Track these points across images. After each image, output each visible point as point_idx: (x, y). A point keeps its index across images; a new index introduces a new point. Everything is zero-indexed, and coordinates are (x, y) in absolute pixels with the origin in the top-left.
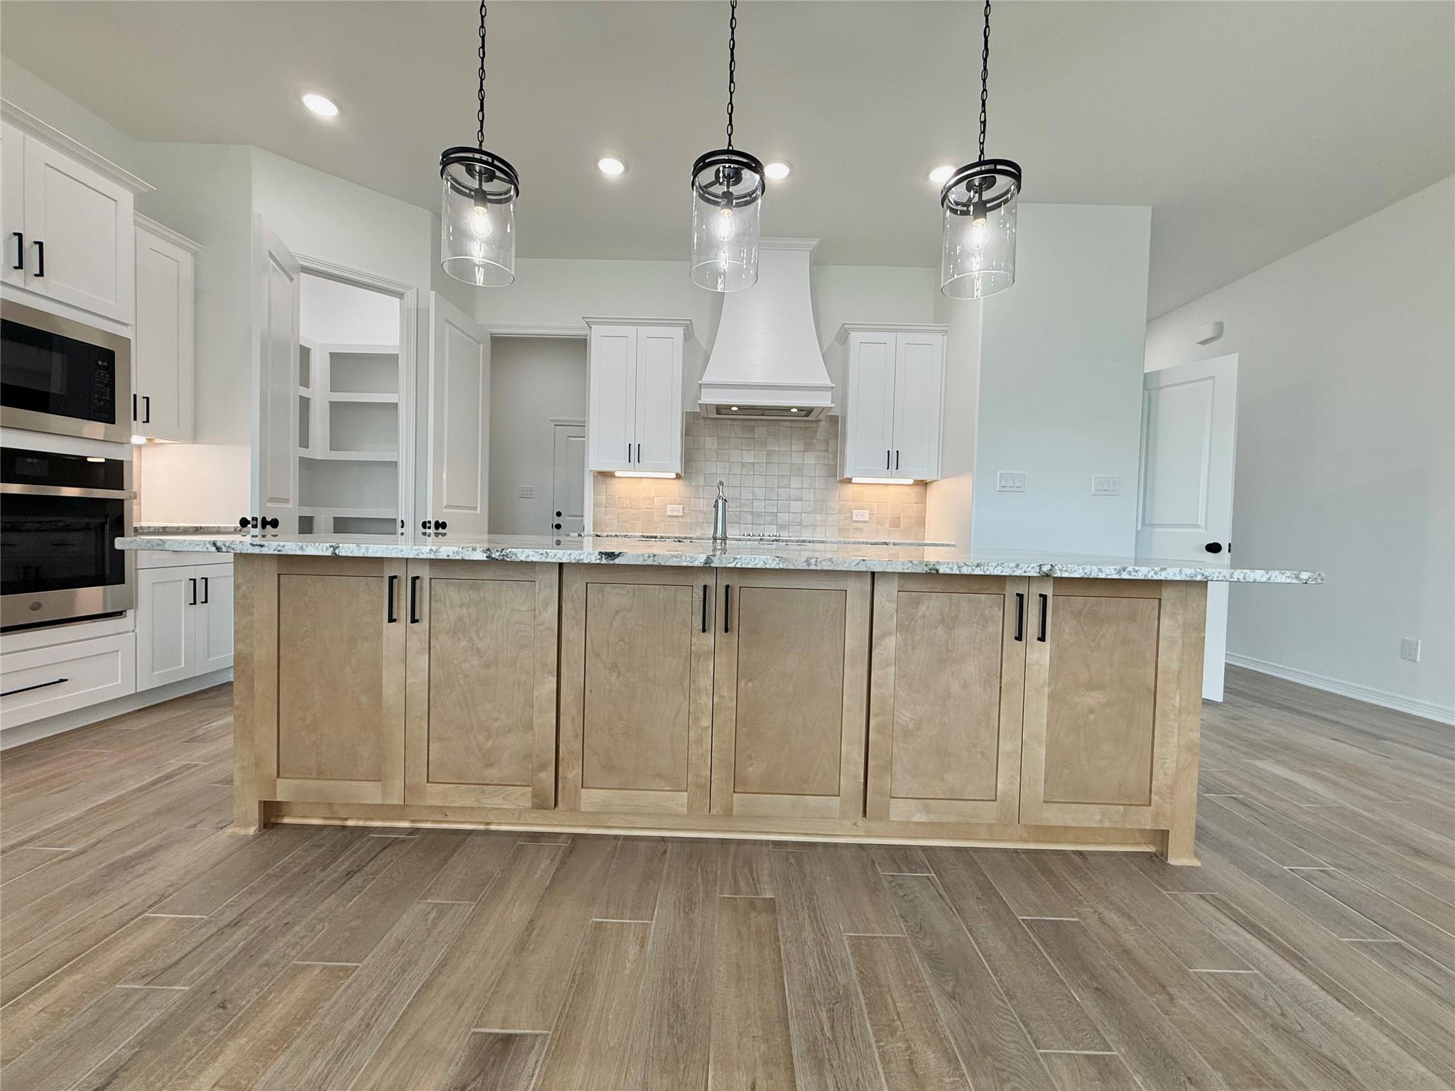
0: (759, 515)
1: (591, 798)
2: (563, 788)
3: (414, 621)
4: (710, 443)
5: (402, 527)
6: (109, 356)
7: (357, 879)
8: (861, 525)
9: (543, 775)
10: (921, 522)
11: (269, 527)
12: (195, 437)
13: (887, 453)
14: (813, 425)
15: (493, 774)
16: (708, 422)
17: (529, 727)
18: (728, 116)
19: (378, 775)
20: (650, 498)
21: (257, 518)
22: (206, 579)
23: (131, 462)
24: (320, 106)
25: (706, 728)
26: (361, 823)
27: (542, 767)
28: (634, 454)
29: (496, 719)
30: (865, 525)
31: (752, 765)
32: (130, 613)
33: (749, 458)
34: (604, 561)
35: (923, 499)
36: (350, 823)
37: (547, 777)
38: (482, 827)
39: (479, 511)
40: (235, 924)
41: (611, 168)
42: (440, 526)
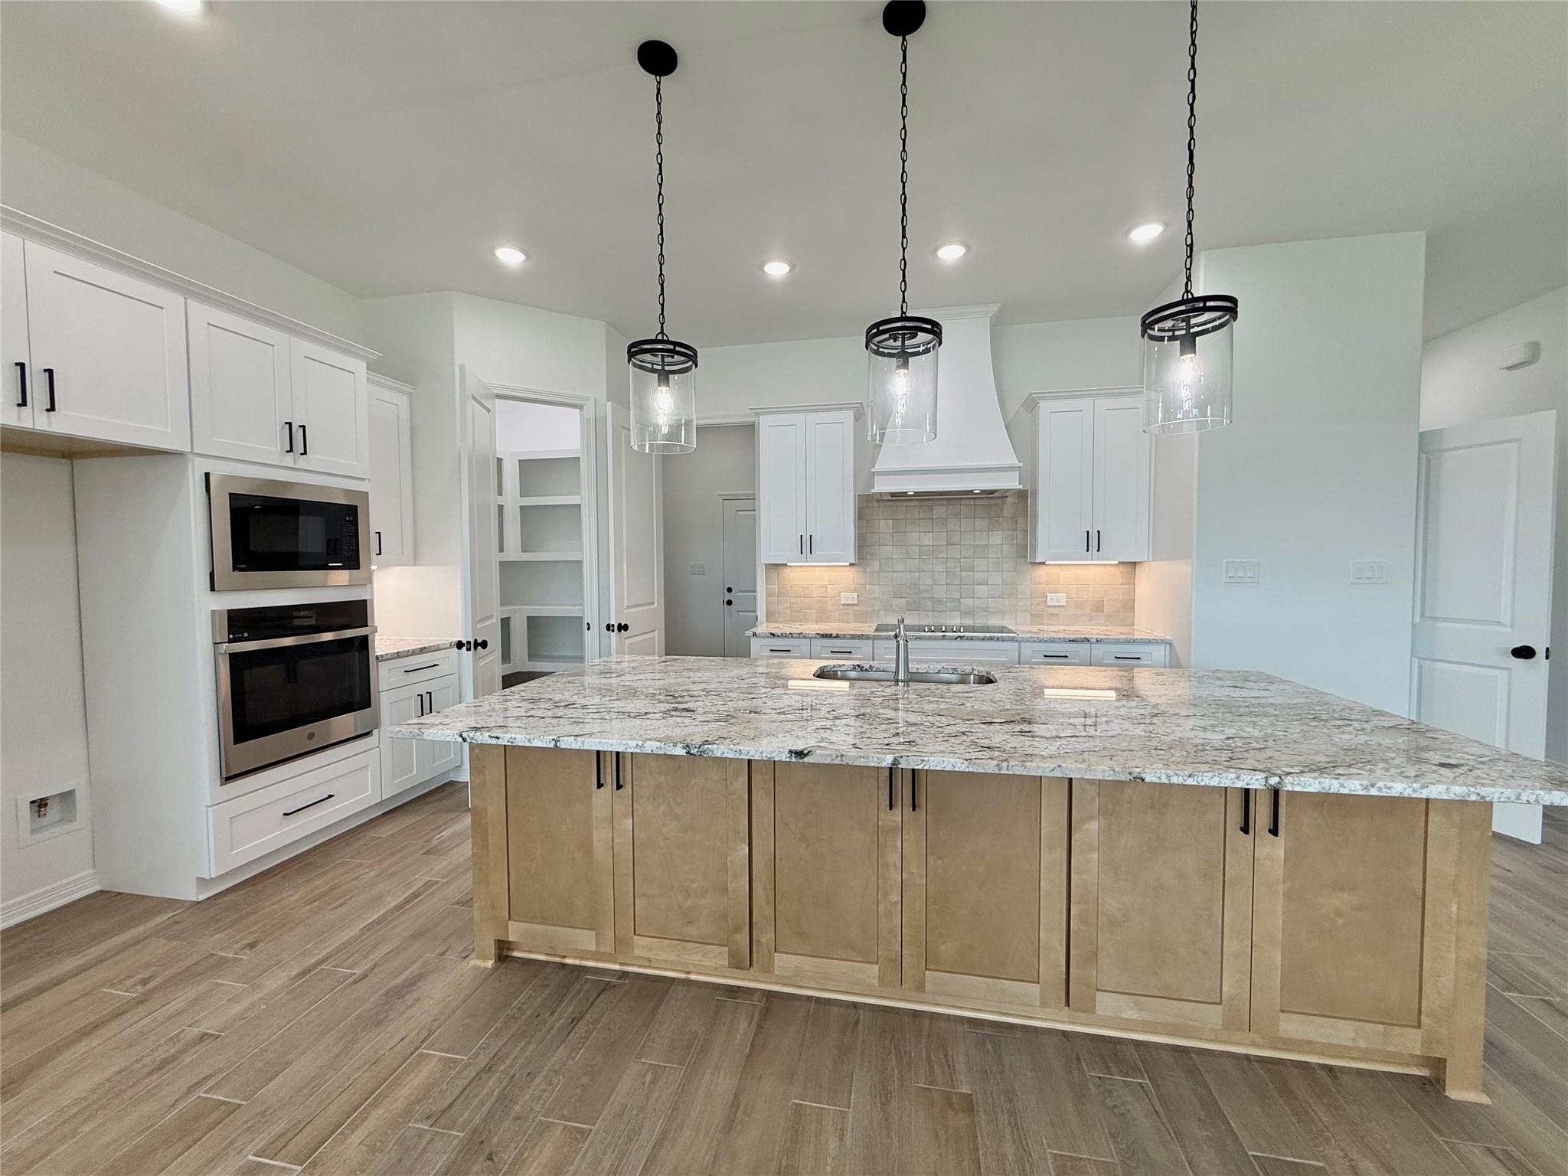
0: (940, 602)
1: (783, 962)
2: (758, 953)
3: (619, 787)
4: (884, 525)
5: (588, 629)
6: (352, 511)
7: (581, 1028)
8: (1056, 611)
9: (738, 937)
10: (1129, 606)
11: (479, 648)
12: (416, 560)
13: (1086, 534)
14: (999, 501)
15: (692, 931)
16: (881, 504)
17: (725, 890)
18: (902, 272)
19: (593, 925)
20: (822, 586)
21: (470, 642)
22: (430, 693)
23: (372, 600)
24: (510, 257)
25: (896, 903)
26: (577, 962)
27: (737, 929)
28: (806, 545)
29: (694, 881)
30: (1062, 609)
31: (943, 943)
32: (375, 732)
33: (928, 540)
34: (794, 760)
35: (1131, 580)
36: (569, 961)
37: (742, 938)
38: (682, 976)
39: (656, 605)
40: (488, 1069)
41: (777, 269)
42: (623, 628)
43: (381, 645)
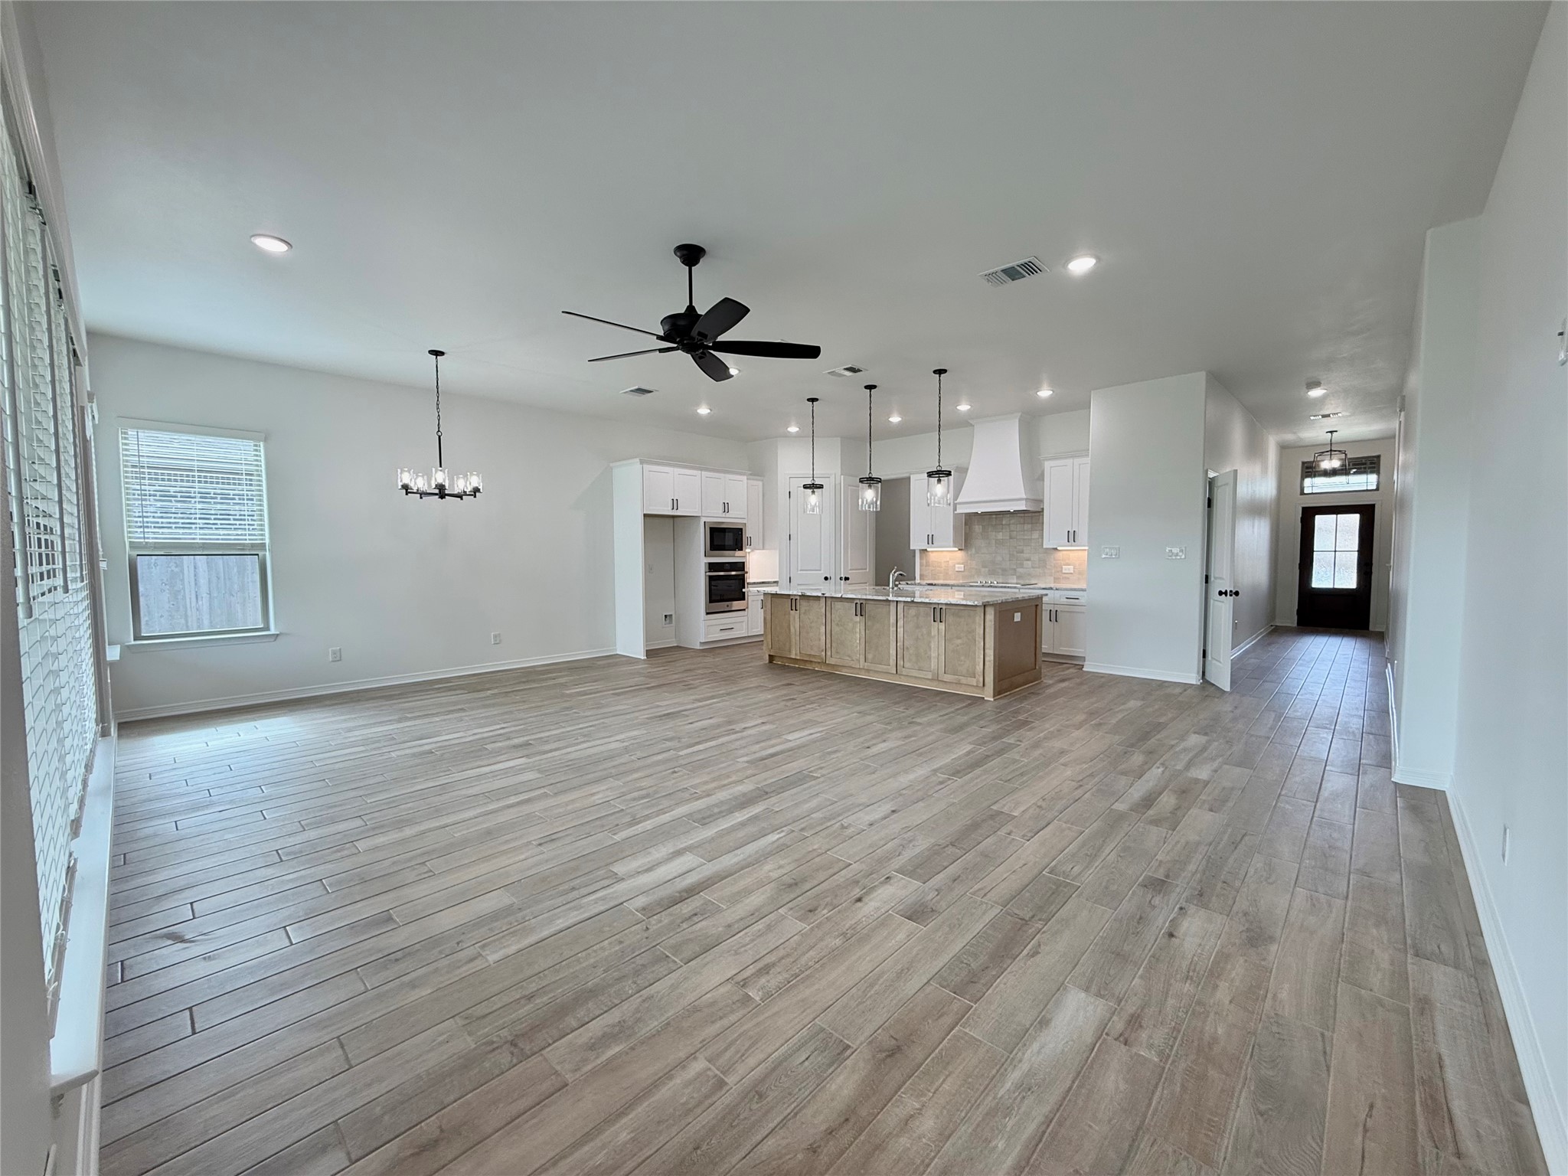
0: (1006, 570)
2: (827, 657)
3: (796, 610)
6: (741, 530)
8: (1068, 575)
12: (763, 549)
13: (1068, 533)
14: (1037, 514)
15: (813, 652)
16: (976, 517)
17: (820, 640)
19: (790, 650)
20: (947, 561)
23: (747, 560)
25: (858, 643)
27: (823, 651)
28: (930, 540)
29: (813, 638)
30: (1071, 575)
31: (869, 655)
32: (746, 610)
33: (1000, 536)
36: (786, 664)
39: (869, 573)
42: (847, 579)
43: (751, 577)
